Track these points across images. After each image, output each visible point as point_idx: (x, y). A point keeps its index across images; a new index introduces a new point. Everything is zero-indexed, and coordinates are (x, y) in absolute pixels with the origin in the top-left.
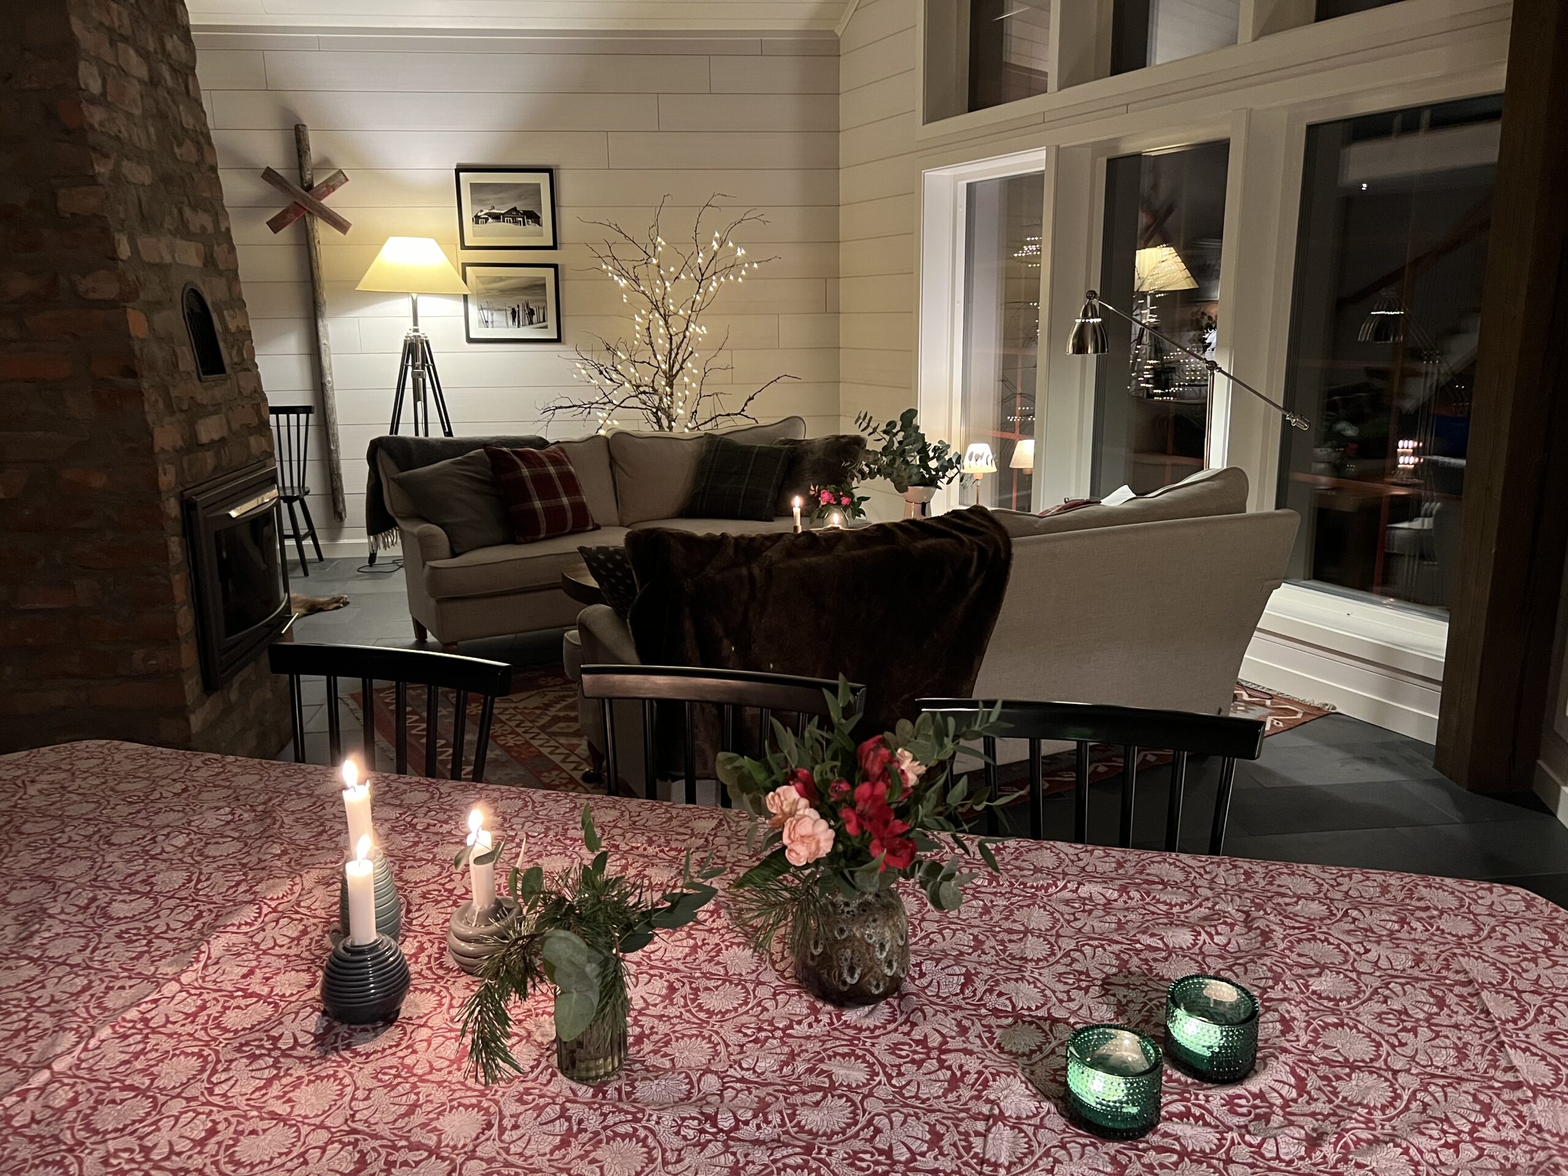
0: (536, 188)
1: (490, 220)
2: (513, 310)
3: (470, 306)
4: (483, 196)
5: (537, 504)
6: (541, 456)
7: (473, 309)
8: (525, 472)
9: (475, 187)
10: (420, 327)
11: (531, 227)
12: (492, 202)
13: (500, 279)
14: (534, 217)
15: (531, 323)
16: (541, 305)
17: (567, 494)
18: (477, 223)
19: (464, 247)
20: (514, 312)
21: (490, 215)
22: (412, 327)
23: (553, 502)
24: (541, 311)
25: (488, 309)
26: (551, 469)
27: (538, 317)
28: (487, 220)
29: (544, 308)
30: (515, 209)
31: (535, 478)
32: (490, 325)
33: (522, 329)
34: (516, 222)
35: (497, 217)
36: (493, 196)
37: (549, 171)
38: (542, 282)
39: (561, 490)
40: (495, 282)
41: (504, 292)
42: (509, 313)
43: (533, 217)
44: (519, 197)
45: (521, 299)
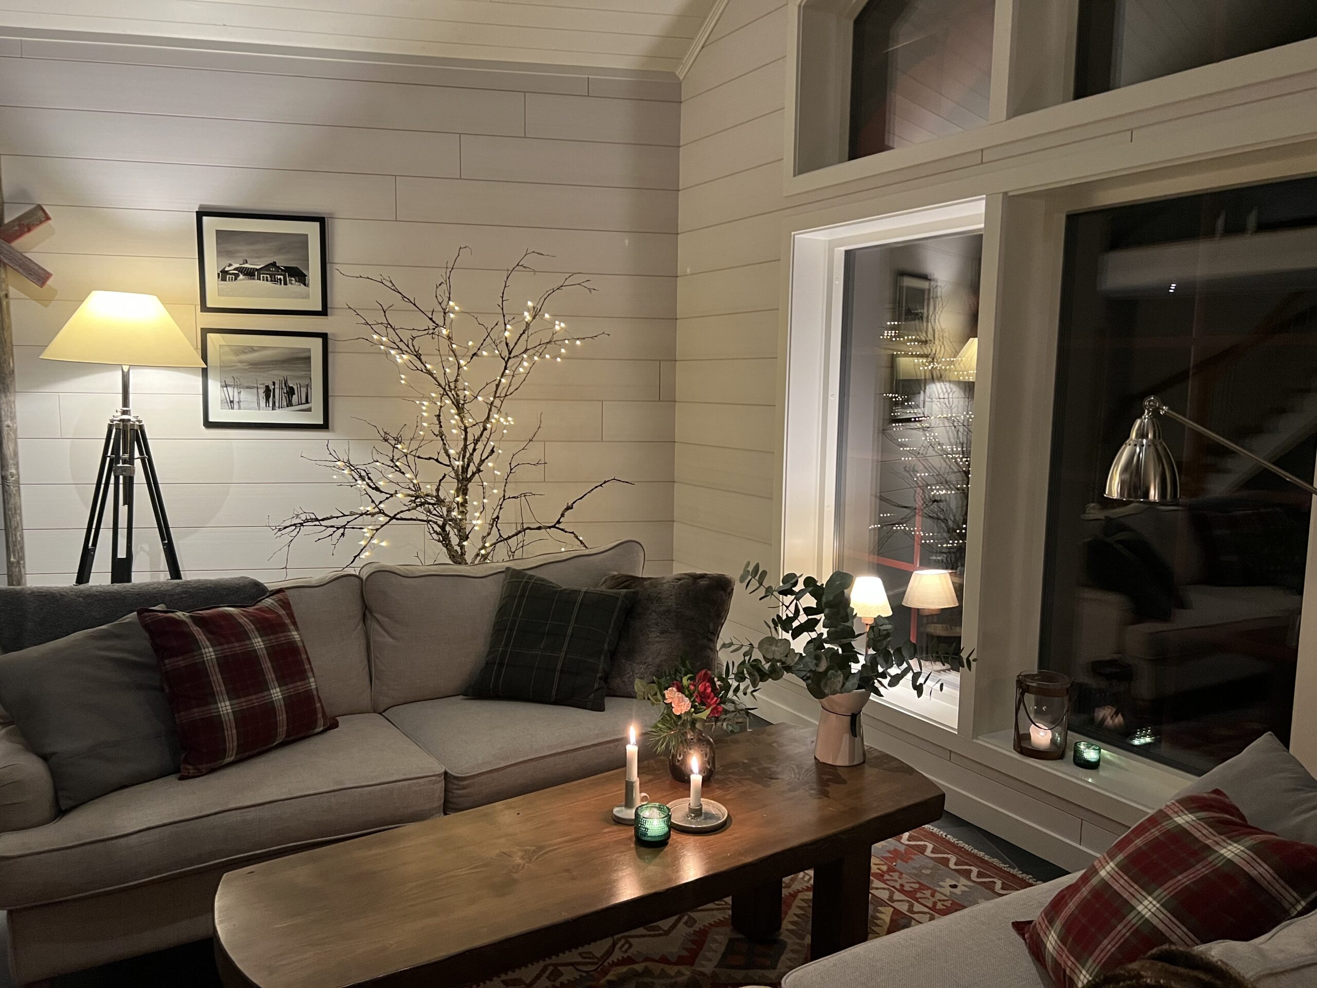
0: (303, 240)
1: (241, 276)
2: (267, 387)
3: (210, 382)
4: (231, 247)
5: (225, 707)
6: (243, 620)
7: (214, 387)
8: (209, 653)
9: (221, 235)
10: (132, 407)
11: (295, 287)
12: (244, 255)
13: (252, 349)
14: (300, 276)
15: (290, 404)
16: (304, 382)
17: (282, 681)
18: (224, 279)
19: (204, 308)
20: (268, 392)
21: (240, 270)
22: (120, 406)
23: (254, 700)
24: (304, 390)
25: (234, 386)
26: (258, 643)
27: (300, 397)
28: (237, 276)
29: (308, 386)
30: (274, 264)
31: (225, 664)
32: (236, 406)
33: (277, 411)
34: (274, 280)
35: (250, 273)
36: (246, 248)
37: (321, 220)
38: (306, 355)
39: (270, 676)
40: (244, 353)
41: (256, 365)
42: (261, 391)
43: (298, 275)
44: (280, 250)
45: (277, 375)
